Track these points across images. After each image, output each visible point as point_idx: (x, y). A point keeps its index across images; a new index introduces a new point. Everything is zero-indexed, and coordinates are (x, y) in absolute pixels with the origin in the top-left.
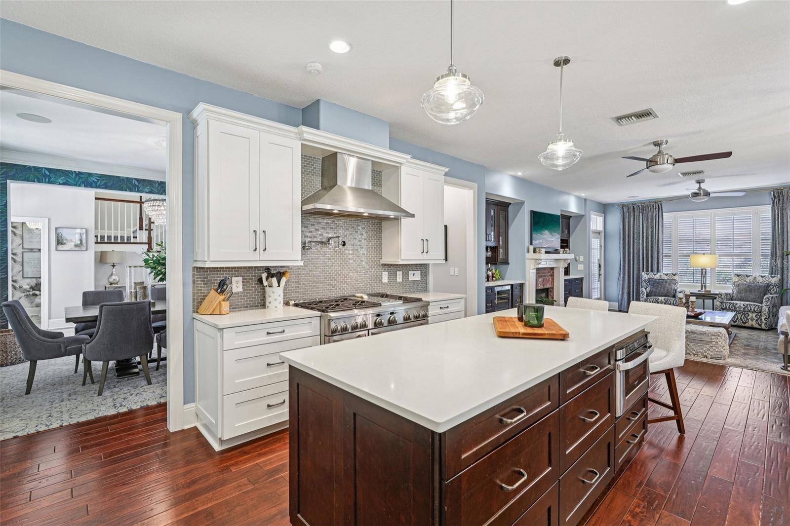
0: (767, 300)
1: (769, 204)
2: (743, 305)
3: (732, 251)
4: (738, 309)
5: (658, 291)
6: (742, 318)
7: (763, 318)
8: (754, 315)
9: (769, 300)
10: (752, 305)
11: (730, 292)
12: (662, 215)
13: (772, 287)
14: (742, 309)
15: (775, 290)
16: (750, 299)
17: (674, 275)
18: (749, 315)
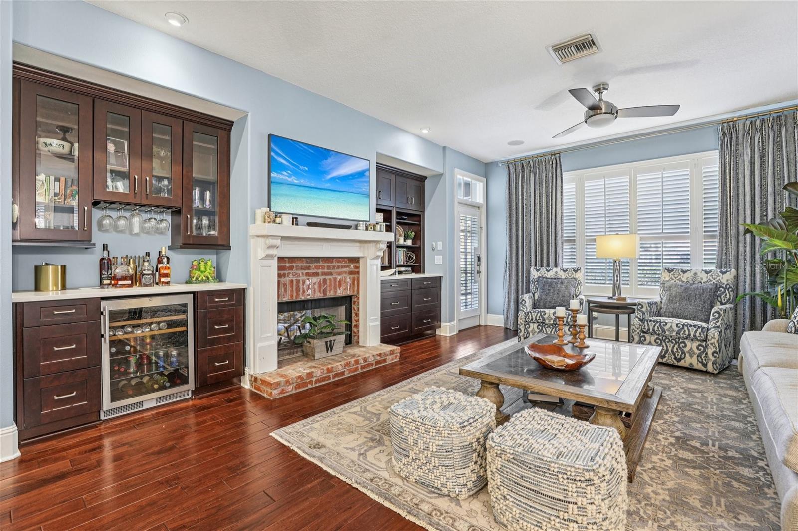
0: (717, 315)
1: (715, 150)
2: (677, 325)
3: (661, 231)
4: (667, 333)
5: (549, 299)
6: (675, 350)
7: (710, 351)
8: (695, 344)
9: (720, 315)
10: (691, 326)
11: (657, 299)
12: (561, 175)
13: (723, 290)
14: (674, 334)
15: (728, 296)
16: (686, 313)
17: (576, 271)
18: (686, 346)
